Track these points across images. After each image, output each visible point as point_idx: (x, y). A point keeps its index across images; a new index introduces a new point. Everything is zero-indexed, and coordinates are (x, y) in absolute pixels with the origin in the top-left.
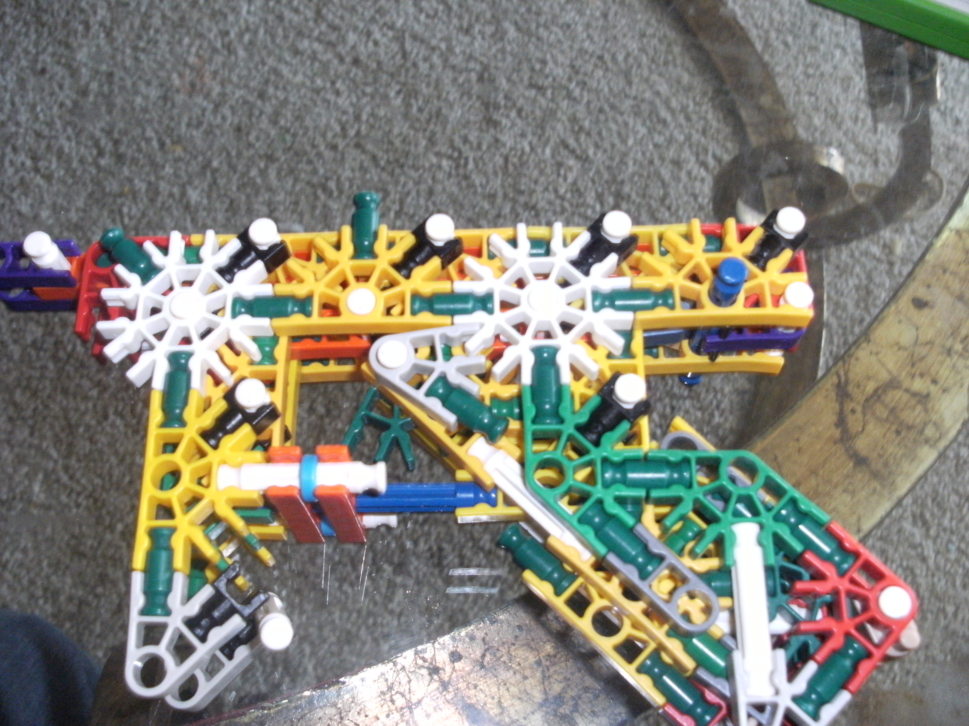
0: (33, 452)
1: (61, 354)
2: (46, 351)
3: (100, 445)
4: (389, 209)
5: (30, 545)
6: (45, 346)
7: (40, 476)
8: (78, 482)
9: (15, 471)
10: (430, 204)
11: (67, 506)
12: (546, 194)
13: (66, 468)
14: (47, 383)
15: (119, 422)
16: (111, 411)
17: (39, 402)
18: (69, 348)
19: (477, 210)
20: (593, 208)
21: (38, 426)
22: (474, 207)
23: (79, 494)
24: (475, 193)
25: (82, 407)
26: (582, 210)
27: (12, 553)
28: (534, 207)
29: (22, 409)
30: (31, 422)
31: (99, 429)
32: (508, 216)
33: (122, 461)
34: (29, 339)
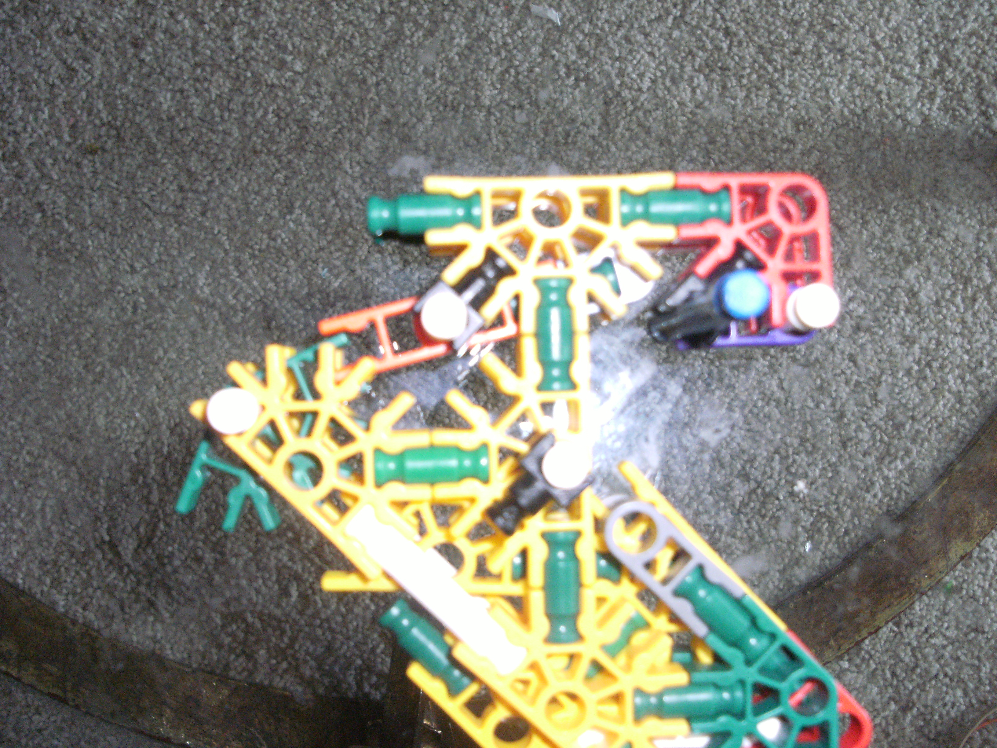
0: (203, 236)
1: (249, 118)
2: (231, 111)
3: (279, 241)
4: (668, 13)
5: (187, 345)
6: (231, 106)
7: (208, 268)
8: (249, 282)
9: (180, 253)
10: (718, 16)
11: (233, 307)
12: (860, 35)
13: (238, 262)
14: (228, 152)
15: (304, 218)
16: (298, 204)
17: (215, 174)
18: (259, 114)
19: (772, 38)
20: (912, 67)
21: (212, 205)
22: (770, 33)
23: (248, 297)
24: (775, 15)
25: (265, 192)
26: (897, 67)
27: (166, 352)
28: (841, 51)
29: (196, 180)
30: (204, 198)
31: (282, 222)
32: (809, 55)
33: (302, 267)
34: (214, 92)
